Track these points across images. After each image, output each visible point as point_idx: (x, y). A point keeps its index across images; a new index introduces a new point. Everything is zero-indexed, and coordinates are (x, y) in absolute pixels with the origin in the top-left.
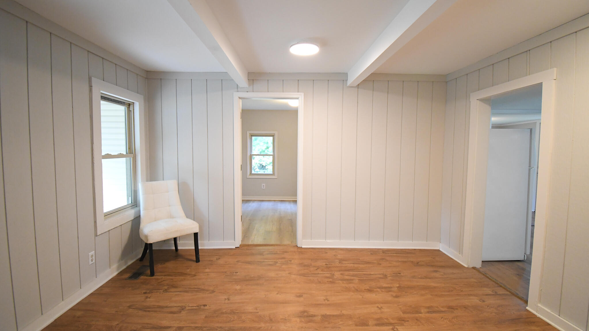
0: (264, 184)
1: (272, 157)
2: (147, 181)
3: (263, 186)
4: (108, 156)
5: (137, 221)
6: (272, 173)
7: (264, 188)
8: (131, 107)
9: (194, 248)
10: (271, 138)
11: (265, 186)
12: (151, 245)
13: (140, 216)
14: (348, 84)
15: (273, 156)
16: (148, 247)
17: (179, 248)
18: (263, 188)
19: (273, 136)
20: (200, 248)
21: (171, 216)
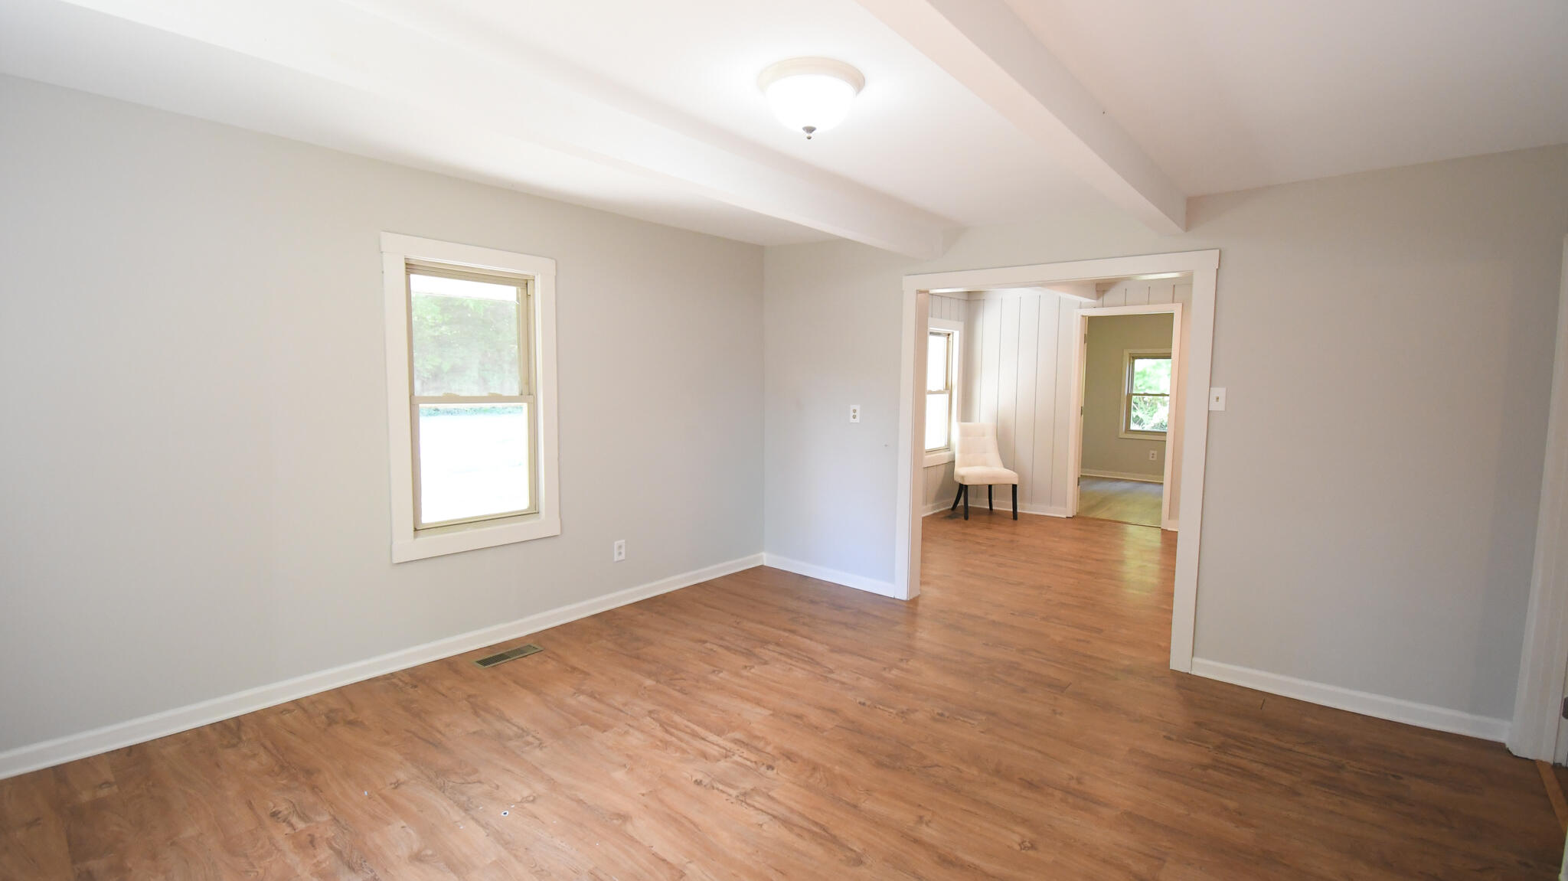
0: (1155, 452)
2: (962, 421)
3: (1153, 454)
4: (931, 393)
5: (951, 463)
8: (951, 336)
9: (1012, 510)
11: (1155, 456)
12: (966, 486)
13: (954, 462)
16: (963, 489)
17: (994, 508)
18: (1151, 459)
20: (1018, 511)
21: (985, 464)
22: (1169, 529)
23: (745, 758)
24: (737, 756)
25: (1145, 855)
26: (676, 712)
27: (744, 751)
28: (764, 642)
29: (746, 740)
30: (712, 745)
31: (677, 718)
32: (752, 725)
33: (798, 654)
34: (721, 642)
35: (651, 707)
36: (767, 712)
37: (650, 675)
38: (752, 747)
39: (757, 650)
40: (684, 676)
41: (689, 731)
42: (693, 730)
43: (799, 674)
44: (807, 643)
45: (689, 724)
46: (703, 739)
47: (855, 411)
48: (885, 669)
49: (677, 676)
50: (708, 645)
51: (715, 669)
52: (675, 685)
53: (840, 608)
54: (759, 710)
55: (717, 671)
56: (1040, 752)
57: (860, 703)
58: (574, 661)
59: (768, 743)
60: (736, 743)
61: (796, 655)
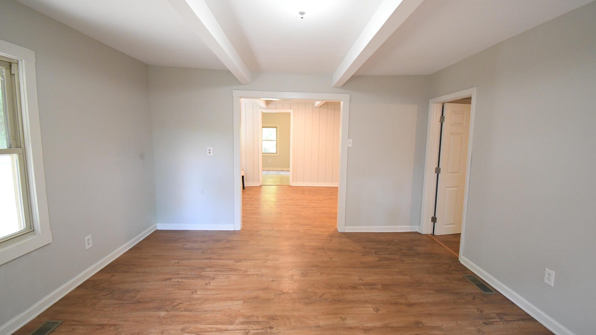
0: (271, 160)
1: (275, 142)
3: (269, 161)
6: (275, 152)
7: (270, 162)
10: (275, 129)
14: (315, 106)
15: (277, 141)
19: (276, 128)
22: (293, 186)
23: (256, 329)
24: (251, 330)
25: (399, 296)
26: (196, 323)
27: (252, 326)
28: (202, 268)
29: (246, 320)
30: (234, 331)
31: (201, 326)
32: (241, 311)
33: (224, 268)
34: (179, 276)
35: (181, 327)
36: (242, 302)
37: (159, 309)
38: (253, 322)
39: (203, 273)
40: (179, 302)
41: (215, 330)
42: (216, 328)
43: (234, 278)
44: (221, 262)
45: (211, 326)
46: (227, 330)
47: (210, 150)
48: (264, 262)
49: (175, 304)
50: (173, 280)
51: (193, 291)
52: (179, 309)
53: (218, 241)
54: (236, 303)
55: (194, 292)
56: (343, 274)
57: (272, 281)
58: (95, 320)
59: (258, 317)
60: (244, 324)
61: (223, 269)
